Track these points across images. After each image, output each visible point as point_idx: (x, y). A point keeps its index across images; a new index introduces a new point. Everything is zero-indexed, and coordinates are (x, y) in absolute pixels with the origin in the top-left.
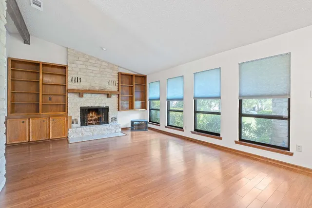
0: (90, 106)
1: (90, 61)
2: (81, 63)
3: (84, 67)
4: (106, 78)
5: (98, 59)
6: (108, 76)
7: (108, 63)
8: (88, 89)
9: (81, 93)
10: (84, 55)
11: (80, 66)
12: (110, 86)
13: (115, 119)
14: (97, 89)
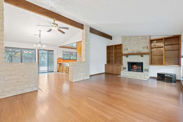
0: (132, 61)
1: (132, 38)
2: (128, 41)
3: (129, 42)
4: (141, 46)
5: (136, 36)
6: (142, 44)
7: (142, 36)
8: (131, 53)
9: (127, 55)
10: (129, 36)
11: (127, 43)
12: (144, 50)
13: (147, 70)
14: (136, 52)
